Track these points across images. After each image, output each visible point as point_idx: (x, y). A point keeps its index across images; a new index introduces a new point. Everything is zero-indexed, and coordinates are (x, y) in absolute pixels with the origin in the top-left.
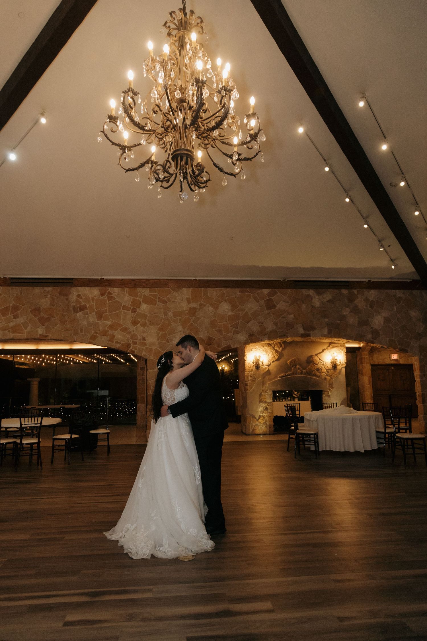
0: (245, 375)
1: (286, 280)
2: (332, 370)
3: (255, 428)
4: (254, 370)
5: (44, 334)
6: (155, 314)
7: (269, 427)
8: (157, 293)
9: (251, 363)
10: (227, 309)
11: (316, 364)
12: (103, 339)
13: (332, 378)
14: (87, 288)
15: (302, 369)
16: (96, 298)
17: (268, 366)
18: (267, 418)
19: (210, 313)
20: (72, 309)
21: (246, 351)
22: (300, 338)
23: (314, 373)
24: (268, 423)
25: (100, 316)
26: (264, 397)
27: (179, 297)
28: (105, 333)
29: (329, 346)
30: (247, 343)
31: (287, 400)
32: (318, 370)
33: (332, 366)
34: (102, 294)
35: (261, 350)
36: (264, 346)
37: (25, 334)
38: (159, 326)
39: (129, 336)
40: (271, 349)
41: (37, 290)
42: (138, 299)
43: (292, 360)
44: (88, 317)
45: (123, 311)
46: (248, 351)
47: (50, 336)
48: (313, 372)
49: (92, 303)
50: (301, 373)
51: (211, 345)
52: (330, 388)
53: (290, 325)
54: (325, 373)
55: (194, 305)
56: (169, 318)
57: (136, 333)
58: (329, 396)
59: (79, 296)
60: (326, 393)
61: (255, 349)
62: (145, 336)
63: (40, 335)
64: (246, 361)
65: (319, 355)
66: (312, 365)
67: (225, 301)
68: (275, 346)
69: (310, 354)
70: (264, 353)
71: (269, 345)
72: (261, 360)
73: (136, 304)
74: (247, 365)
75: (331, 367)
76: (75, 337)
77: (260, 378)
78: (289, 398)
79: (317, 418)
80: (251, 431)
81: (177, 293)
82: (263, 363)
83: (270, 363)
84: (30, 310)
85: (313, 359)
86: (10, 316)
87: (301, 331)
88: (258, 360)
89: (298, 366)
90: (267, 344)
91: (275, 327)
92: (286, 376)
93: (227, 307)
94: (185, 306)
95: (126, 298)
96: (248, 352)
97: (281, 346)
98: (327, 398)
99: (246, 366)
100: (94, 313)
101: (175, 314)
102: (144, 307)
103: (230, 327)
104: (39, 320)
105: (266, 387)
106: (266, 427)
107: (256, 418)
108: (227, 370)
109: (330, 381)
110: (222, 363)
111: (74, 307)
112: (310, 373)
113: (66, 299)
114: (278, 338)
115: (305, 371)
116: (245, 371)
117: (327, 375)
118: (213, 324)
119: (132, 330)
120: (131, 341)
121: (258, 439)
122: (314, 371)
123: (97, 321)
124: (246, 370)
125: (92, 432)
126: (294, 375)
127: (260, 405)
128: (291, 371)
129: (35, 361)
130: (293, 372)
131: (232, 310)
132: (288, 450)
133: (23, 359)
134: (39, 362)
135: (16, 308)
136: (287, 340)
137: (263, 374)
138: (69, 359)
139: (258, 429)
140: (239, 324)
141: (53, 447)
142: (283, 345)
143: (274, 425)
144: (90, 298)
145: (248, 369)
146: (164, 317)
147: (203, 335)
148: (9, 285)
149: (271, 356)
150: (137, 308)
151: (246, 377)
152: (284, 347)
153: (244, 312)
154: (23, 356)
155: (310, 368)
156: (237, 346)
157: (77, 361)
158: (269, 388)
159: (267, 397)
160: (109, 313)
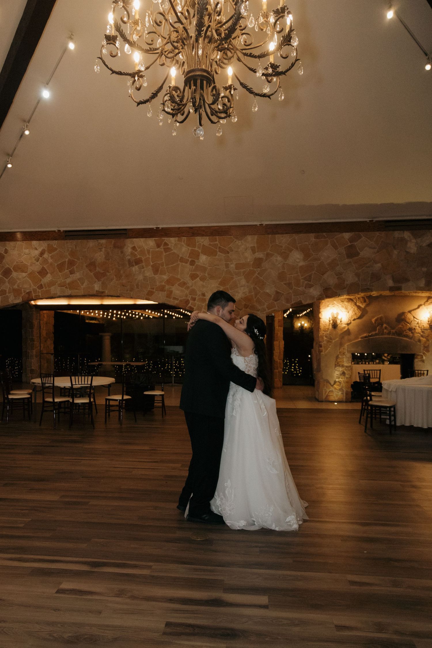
0: (319, 334)
1: (374, 221)
2: (429, 331)
3: (329, 395)
4: (330, 329)
5: (100, 290)
6: (215, 266)
7: (346, 394)
8: (217, 242)
9: (327, 321)
10: (299, 259)
11: (408, 323)
12: (160, 295)
13: (428, 340)
14: (142, 240)
15: (389, 328)
16: (152, 249)
17: (348, 324)
18: (343, 384)
19: (277, 263)
20: (127, 263)
22: (388, 292)
23: (405, 333)
24: (344, 390)
25: (156, 270)
26: (341, 360)
27: (243, 246)
28: (162, 289)
29: (427, 301)
30: (321, 298)
31: (375, 363)
32: (410, 329)
33: (430, 325)
34: (158, 246)
35: (340, 306)
36: (343, 302)
37: (81, 290)
38: (220, 280)
39: (187, 292)
40: (352, 305)
41: (91, 243)
42: (197, 249)
43: (378, 318)
44: (144, 271)
45: (180, 263)
46: (324, 307)
47: (106, 292)
48: (403, 332)
49: (148, 256)
50: (389, 333)
51: (279, 301)
52: (424, 352)
53: (376, 277)
54: (420, 334)
55: (259, 255)
56: (232, 271)
57: (195, 288)
58: (423, 361)
59: (134, 248)
60: (419, 357)
61: (333, 304)
62: (205, 292)
63: (97, 291)
64: (321, 318)
65: (413, 312)
66: (404, 324)
67: (297, 249)
68: (358, 301)
69: (401, 311)
70: (344, 310)
71: (350, 300)
72: (339, 317)
73: (195, 256)
75: (428, 326)
76: (132, 293)
77: (338, 339)
78: (377, 361)
79: (397, 389)
80: (324, 398)
81: (240, 241)
82: (341, 321)
83: (350, 322)
84: (85, 265)
85: (405, 318)
86: (67, 271)
87: (391, 283)
88: (335, 318)
89: (385, 325)
90: (348, 299)
91: (357, 279)
92: (369, 336)
93: (298, 256)
94: (249, 257)
95: (184, 249)
96: (323, 309)
97: (365, 301)
98: (420, 363)
99: (321, 324)
100: (150, 267)
101: (238, 266)
102: (203, 258)
103: (302, 281)
104: (95, 275)
105: (344, 349)
106: (342, 394)
107: (330, 384)
108: (307, 327)
109: (425, 343)
110: (301, 319)
111: (129, 261)
112: (400, 333)
113: (121, 253)
114: (359, 292)
115: (394, 331)
117: (422, 336)
118: (281, 277)
119: (190, 284)
120: (189, 297)
121: (331, 407)
122: (405, 330)
123: (153, 275)
124: (320, 329)
125: (146, 393)
126: (379, 335)
128: (376, 330)
129: (105, 316)
130: (378, 331)
131: (304, 260)
132: (360, 422)
133: (92, 314)
134: (109, 317)
135: (71, 263)
136: (372, 295)
137: (342, 334)
138: (138, 315)
139: (332, 395)
140: (312, 276)
141: (106, 407)
142: (367, 300)
143: (352, 392)
144: (146, 250)
145: (323, 328)
146: (225, 270)
147: (270, 290)
148: (63, 239)
149: (353, 313)
150: (196, 260)
151: (321, 337)
152: (368, 302)
153: (320, 262)
154: (91, 311)
155: (400, 328)
156: (309, 302)
157: (147, 316)
158: (347, 350)
159: (345, 360)
160: (166, 266)
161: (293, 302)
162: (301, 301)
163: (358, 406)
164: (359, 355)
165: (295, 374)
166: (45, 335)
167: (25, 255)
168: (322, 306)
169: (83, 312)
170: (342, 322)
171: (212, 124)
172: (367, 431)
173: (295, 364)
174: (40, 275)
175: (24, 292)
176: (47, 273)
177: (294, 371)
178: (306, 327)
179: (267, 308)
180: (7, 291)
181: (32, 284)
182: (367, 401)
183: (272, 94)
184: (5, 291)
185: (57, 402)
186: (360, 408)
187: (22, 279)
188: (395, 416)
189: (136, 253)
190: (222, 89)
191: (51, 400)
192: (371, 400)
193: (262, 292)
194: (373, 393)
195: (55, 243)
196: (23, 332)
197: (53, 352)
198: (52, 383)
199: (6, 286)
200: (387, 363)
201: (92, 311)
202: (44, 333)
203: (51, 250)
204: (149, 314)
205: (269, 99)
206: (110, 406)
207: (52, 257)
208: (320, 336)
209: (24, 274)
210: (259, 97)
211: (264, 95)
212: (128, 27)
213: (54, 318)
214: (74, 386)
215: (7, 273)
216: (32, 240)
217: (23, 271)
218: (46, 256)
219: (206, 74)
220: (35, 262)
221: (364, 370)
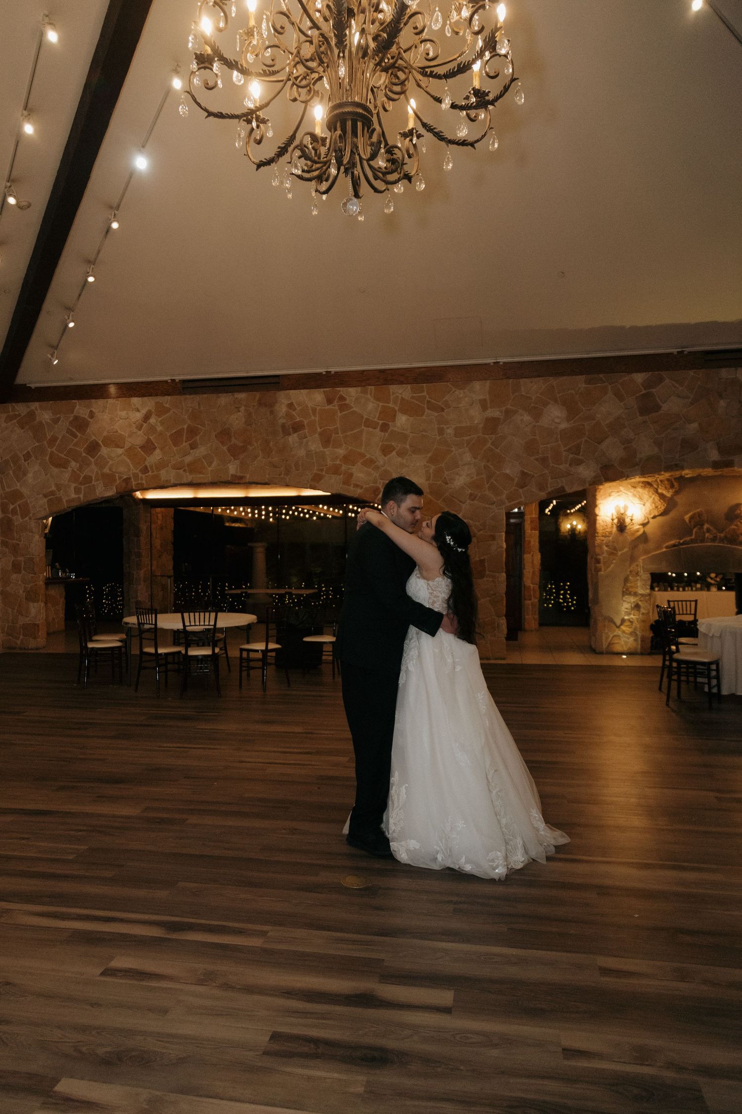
0: (596, 542)
1: (685, 353)
3: (612, 641)
4: (613, 533)
5: (238, 474)
6: (421, 433)
7: (642, 640)
8: (425, 394)
9: (609, 520)
12: (332, 480)
14: (305, 391)
15: (715, 531)
16: (320, 407)
17: (644, 525)
18: (636, 624)
19: (524, 426)
20: (280, 429)
21: (598, 497)
22: (711, 469)
24: (639, 634)
25: (326, 440)
26: (633, 584)
27: (466, 399)
28: (336, 470)
30: (597, 482)
31: (694, 589)
34: (330, 401)
35: (630, 494)
36: (635, 487)
37: (209, 475)
38: (429, 455)
39: (375, 475)
40: (651, 493)
41: (224, 399)
42: (393, 406)
43: (694, 514)
44: (307, 442)
45: (365, 428)
46: (603, 497)
47: (248, 477)
48: (739, 537)
49: (313, 418)
50: (714, 539)
51: (526, 488)
53: (689, 445)
55: (494, 413)
56: (448, 440)
57: (389, 469)
59: (290, 406)
61: (618, 492)
63: (232, 475)
64: (597, 515)
66: (739, 523)
67: (556, 401)
68: (660, 487)
69: (734, 502)
70: (636, 501)
71: (648, 484)
72: (629, 513)
73: (388, 416)
74: (600, 524)
76: (288, 479)
77: (626, 550)
78: (699, 586)
79: (722, 632)
80: (604, 647)
81: (461, 391)
82: (631, 520)
83: (646, 521)
84: (214, 434)
86: (185, 445)
87: (715, 455)
88: (622, 514)
89: (706, 526)
90: (643, 482)
91: (657, 450)
92: (680, 544)
93: (558, 413)
94: (477, 416)
95: (371, 406)
96: (602, 500)
97: (672, 486)
99: (598, 526)
100: (317, 435)
101: (458, 432)
102: (402, 420)
103: (564, 453)
104: (229, 450)
105: (637, 566)
106: (634, 639)
107: (615, 624)
108: (582, 530)
110: (571, 517)
111: (283, 426)
112: (733, 539)
113: (270, 413)
114: (661, 471)
115: (722, 535)
116: (596, 535)
118: (530, 448)
119: (382, 463)
120: (379, 484)
121: (616, 662)
122: (741, 534)
123: (322, 449)
124: (598, 533)
125: (307, 639)
126: (697, 543)
127: (624, 599)
128: (691, 535)
129: (256, 516)
130: (695, 537)
131: (568, 419)
132: (660, 689)
133: (235, 513)
134: (263, 517)
135: (192, 432)
136: (683, 475)
137: (633, 541)
138: (308, 513)
139: (617, 643)
140: (582, 446)
141: (241, 663)
142: (676, 484)
143: (652, 637)
144: (310, 408)
145: (601, 531)
146: (438, 438)
147: (511, 469)
148: (180, 394)
149: (651, 505)
150: (390, 423)
151: (598, 546)
152: (678, 488)
153: (594, 422)
154: (232, 508)
155: (734, 529)
156: (577, 488)
157: (322, 515)
158: (643, 568)
159: (639, 585)
160: (342, 434)
161: (550, 490)
162: (563, 487)
163: (656, 661)
164: (674, 575)
165: (564, 607)
166: (159, 547)
167: (121, 420)
168: (599, 496)
169: (220, 510)
170: (633, 521)
171: (377, 194)
172: (671, 703)
173: (566, 591)
174: (144, 451)
175: (120, 478)
176: (155, 448)
177: (563, 603)
178: (580, 529)
179: (507, 499)
180: (93, 478)
181: (131, 465)
182: (671, 653)
183: (477, 141)
184: (91, 477)
185: (161, 654)
186: (660, 664)
187: (116, 458)
188: (718, 677)
189: (294, 413)
190: (398, 137)
191: (152, 650)
192: (678, 651)
193: (497, 472)
194: (683, 640)
195: (167, 401)
196: (124, 543)
197: (171, 573)
198: (154, 623)
199: (92, 470)
200: (714, 589)
201: (234, 508)
202: (157, 543)
203: (161, 410)
204: (325, 512)
205: (472, 148)
206: (249, 660)
207: (162, 423)
208: (596, 544)
209: (120, 451)
210: (455, 146)
211: (463, 143)
212: (238, 40)
213: (173, 520)
214: (188, 629)
215: (93, 448)
216: (132, 396)
217: (118, 446)
218: (152, 420)
219: (361, 111)
220: (135, 430)
221: (669, 601)
